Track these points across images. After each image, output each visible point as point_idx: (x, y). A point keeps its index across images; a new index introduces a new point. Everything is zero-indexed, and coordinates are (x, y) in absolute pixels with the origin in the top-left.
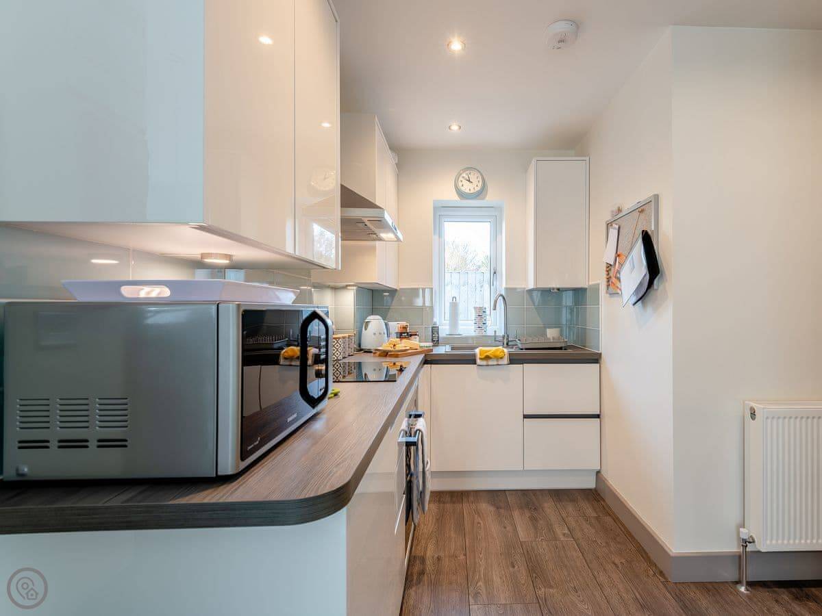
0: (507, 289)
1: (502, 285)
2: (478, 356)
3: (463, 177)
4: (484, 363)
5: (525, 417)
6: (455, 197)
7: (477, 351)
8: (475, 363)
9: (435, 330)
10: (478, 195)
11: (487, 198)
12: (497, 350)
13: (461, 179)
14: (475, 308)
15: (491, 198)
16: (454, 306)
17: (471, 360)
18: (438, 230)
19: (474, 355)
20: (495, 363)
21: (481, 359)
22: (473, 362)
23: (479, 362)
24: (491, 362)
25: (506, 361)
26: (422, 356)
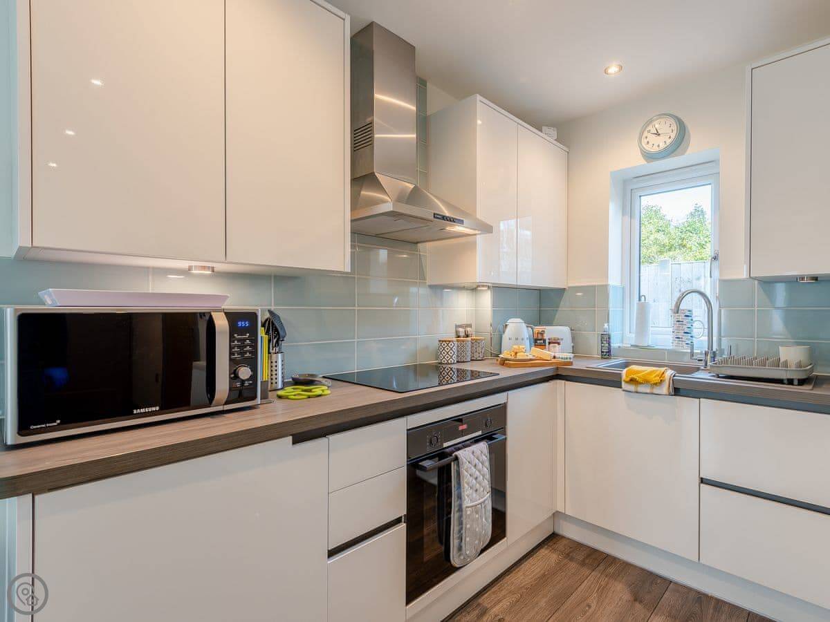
2: (624, 377)
3: (649, 132)
4: (631, 388)
5: (702, 481)
6: (642, 162)
7: (625, 370)
8: (621, 387)
9: (606, 338)
10: (673, 152)
11: (689, 151)
12: (652, 372)
13: (646, 134)
15: (696, 150)
16: (642, 308)
17: (616, 382)
18: (630, 208)
19: (621, 376)
20: (648, 391)
21: (626, 382)
22: (618, 384)
23: (623, 384)
24: (641, 389)
25: (664, 389)
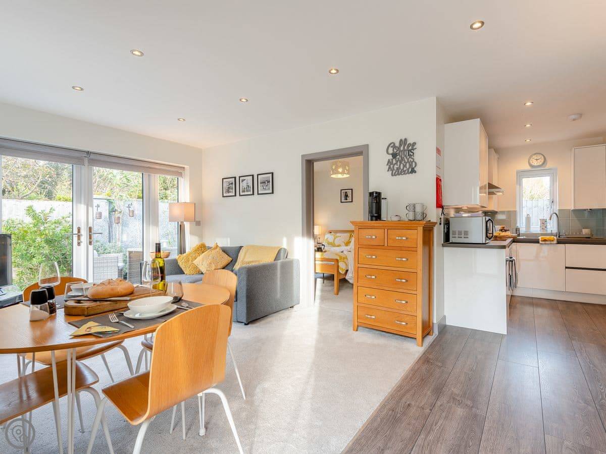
0: (559, 210)
1: (556, 208)
2: (540, 240)
3: (533, 158)
4: (543, 243)
5: (566, 268)
6: (529, 168)
7: (540, 238)
9: (517, 230)
10: (542, 165)
11: (548, 165)
13: (531, 159)
14: (540, 219)
16: (528, 219)
17: (537, 242)
18: (519, 183)
19: (539, 239)
20: (550, 243)
22: (538, 242)
23: (541, 242)
24: (547, 243)
25: (555, 242)
26: (512, 239)
